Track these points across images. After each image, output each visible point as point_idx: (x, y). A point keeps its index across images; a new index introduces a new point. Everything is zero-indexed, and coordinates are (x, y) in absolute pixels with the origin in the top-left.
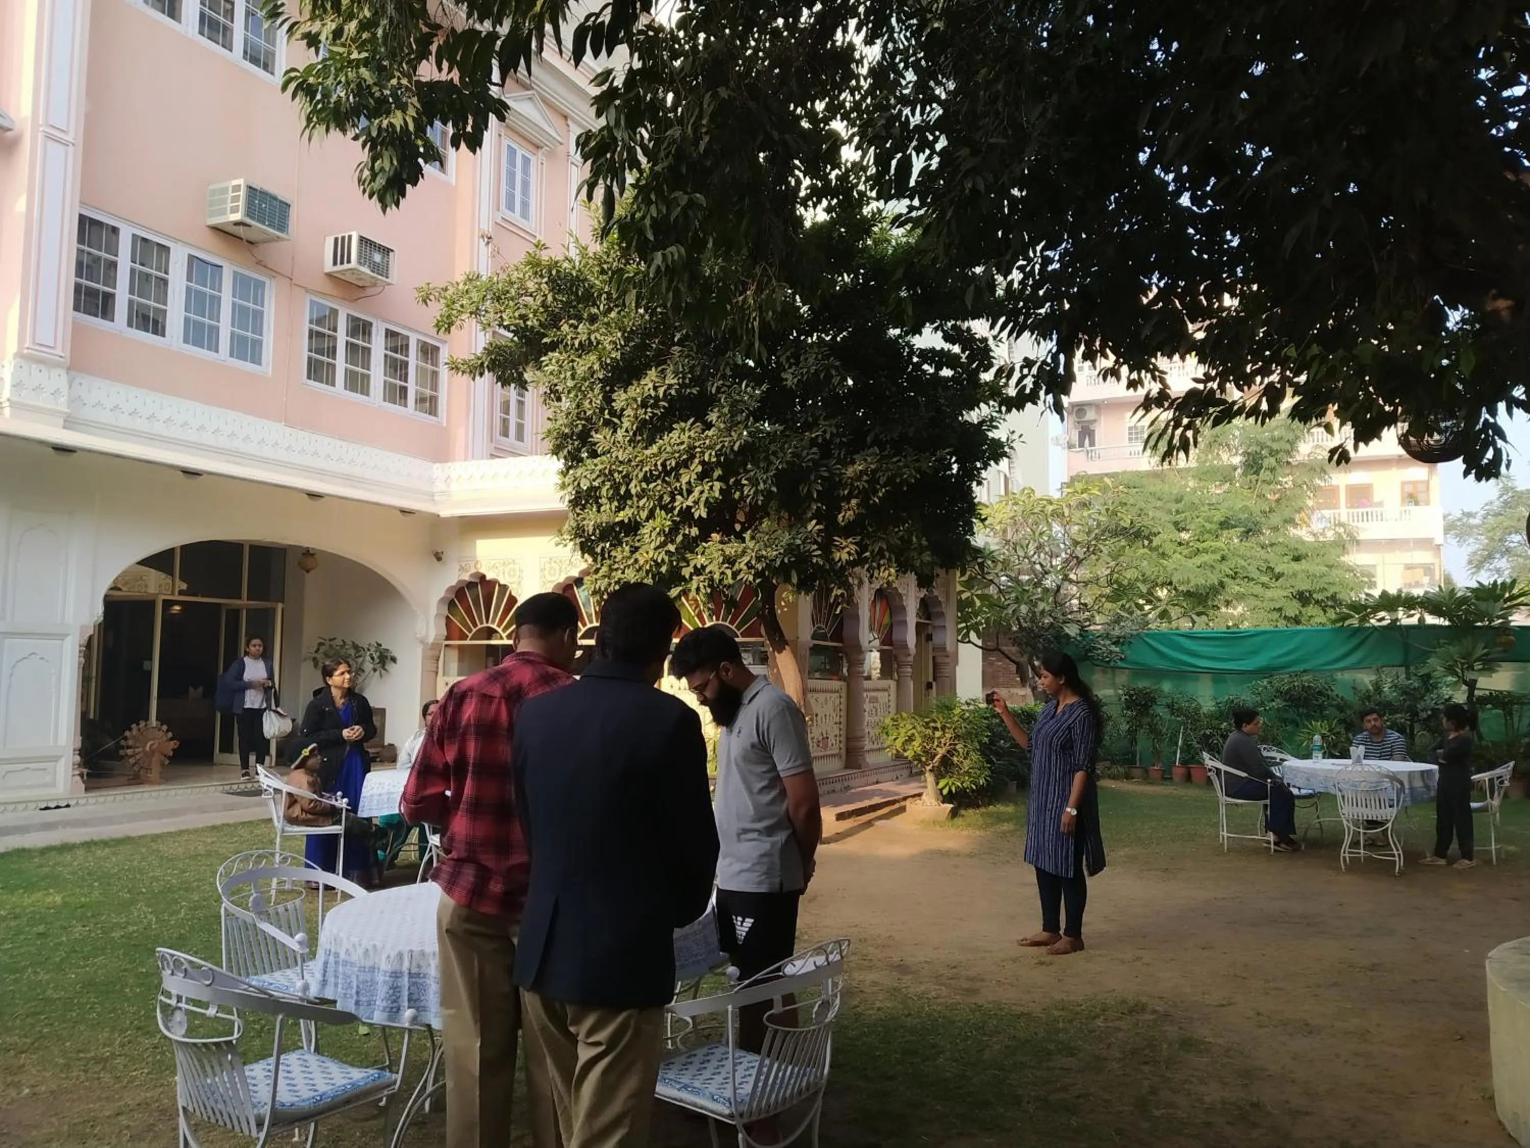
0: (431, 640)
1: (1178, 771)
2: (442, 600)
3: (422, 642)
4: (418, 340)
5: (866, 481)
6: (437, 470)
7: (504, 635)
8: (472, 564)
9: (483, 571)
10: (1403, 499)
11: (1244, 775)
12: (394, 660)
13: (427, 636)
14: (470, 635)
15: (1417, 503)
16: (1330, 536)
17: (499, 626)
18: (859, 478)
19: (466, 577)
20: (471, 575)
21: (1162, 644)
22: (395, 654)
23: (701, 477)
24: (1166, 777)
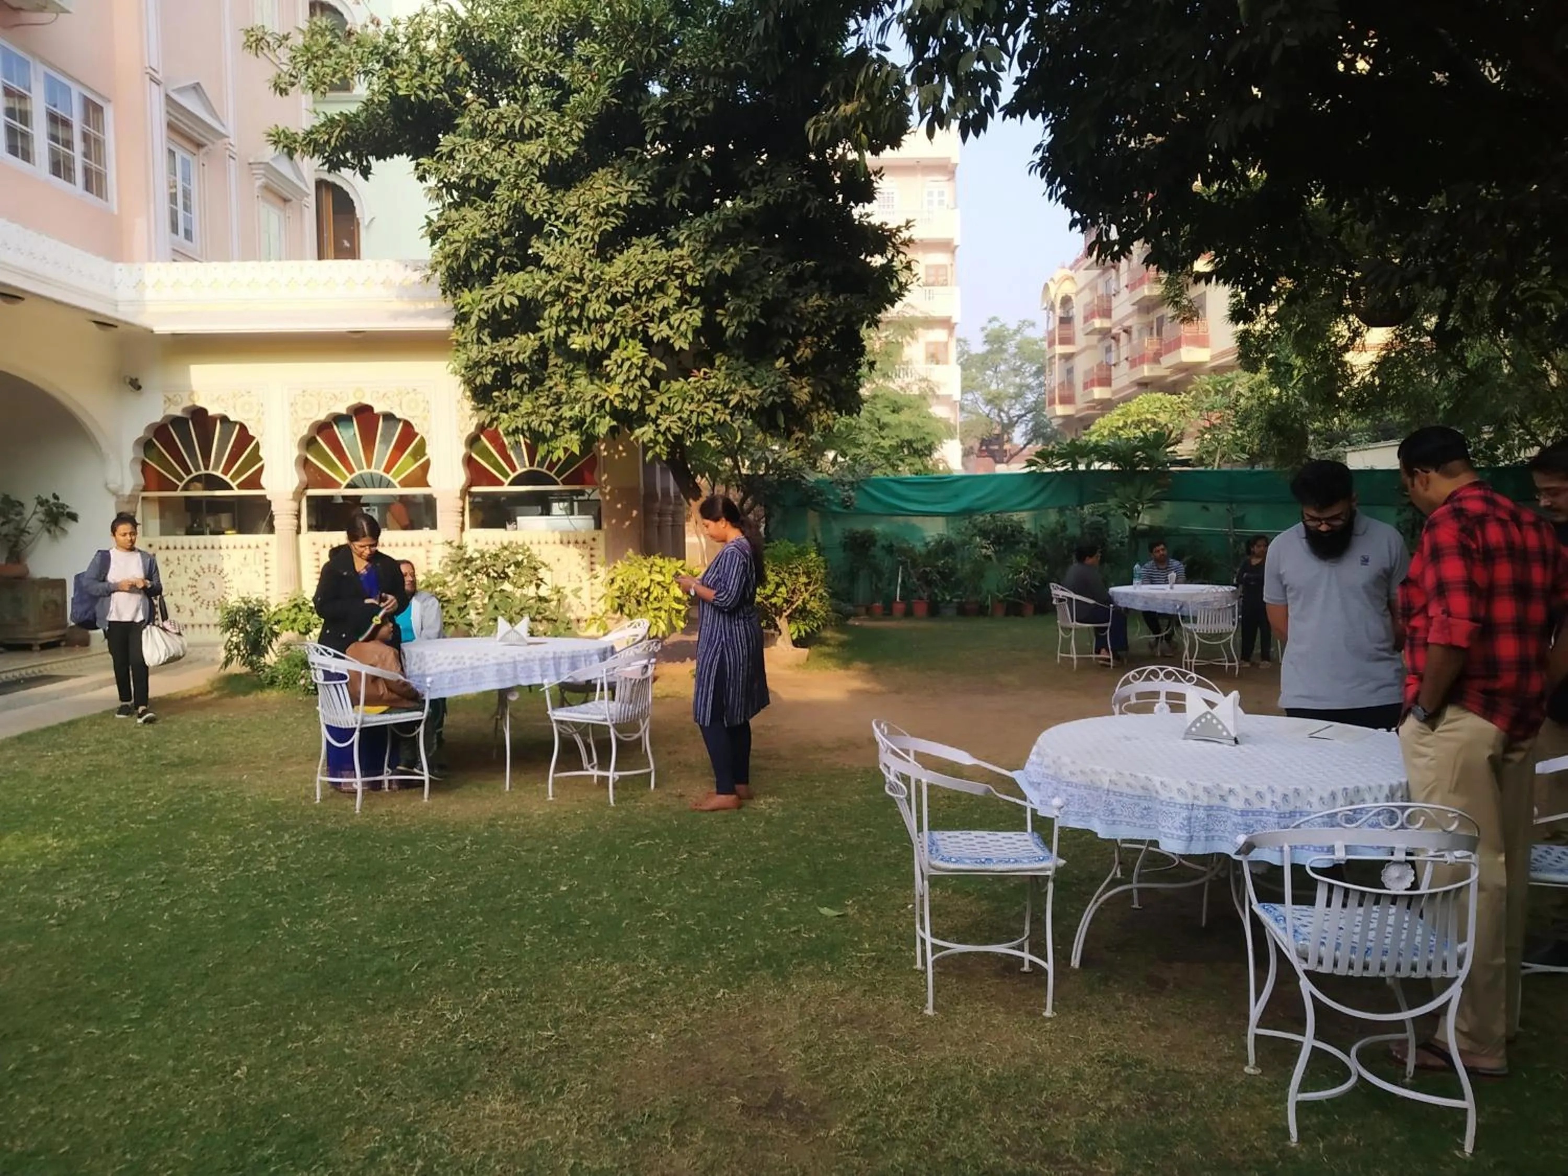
0: (127, 491)
1: (899, 607)
2: (138, 442)
3: (115, 493)
4: (80, 94)
5: (825, 318)
6: (120, 271)
7: (234, 485)
8: (185, 395)
9: (200, 403)
10: (927, 358)
11: (1091, 601)
12: (73, 517)
13: (122, 486)
14: (181, 485)
15: (937, 363)
16: (915, 391)
17: (226, 472)
18: (816, 313)
19: (177, 411)
20: (185, 410)
21: (877, 490)
22: (73, 509)
23: (681, 302)
24: (888, 612)
